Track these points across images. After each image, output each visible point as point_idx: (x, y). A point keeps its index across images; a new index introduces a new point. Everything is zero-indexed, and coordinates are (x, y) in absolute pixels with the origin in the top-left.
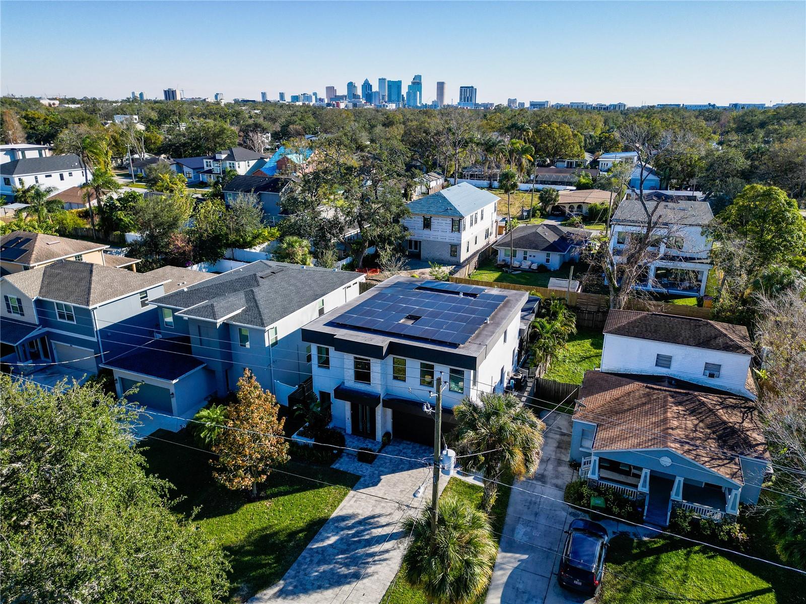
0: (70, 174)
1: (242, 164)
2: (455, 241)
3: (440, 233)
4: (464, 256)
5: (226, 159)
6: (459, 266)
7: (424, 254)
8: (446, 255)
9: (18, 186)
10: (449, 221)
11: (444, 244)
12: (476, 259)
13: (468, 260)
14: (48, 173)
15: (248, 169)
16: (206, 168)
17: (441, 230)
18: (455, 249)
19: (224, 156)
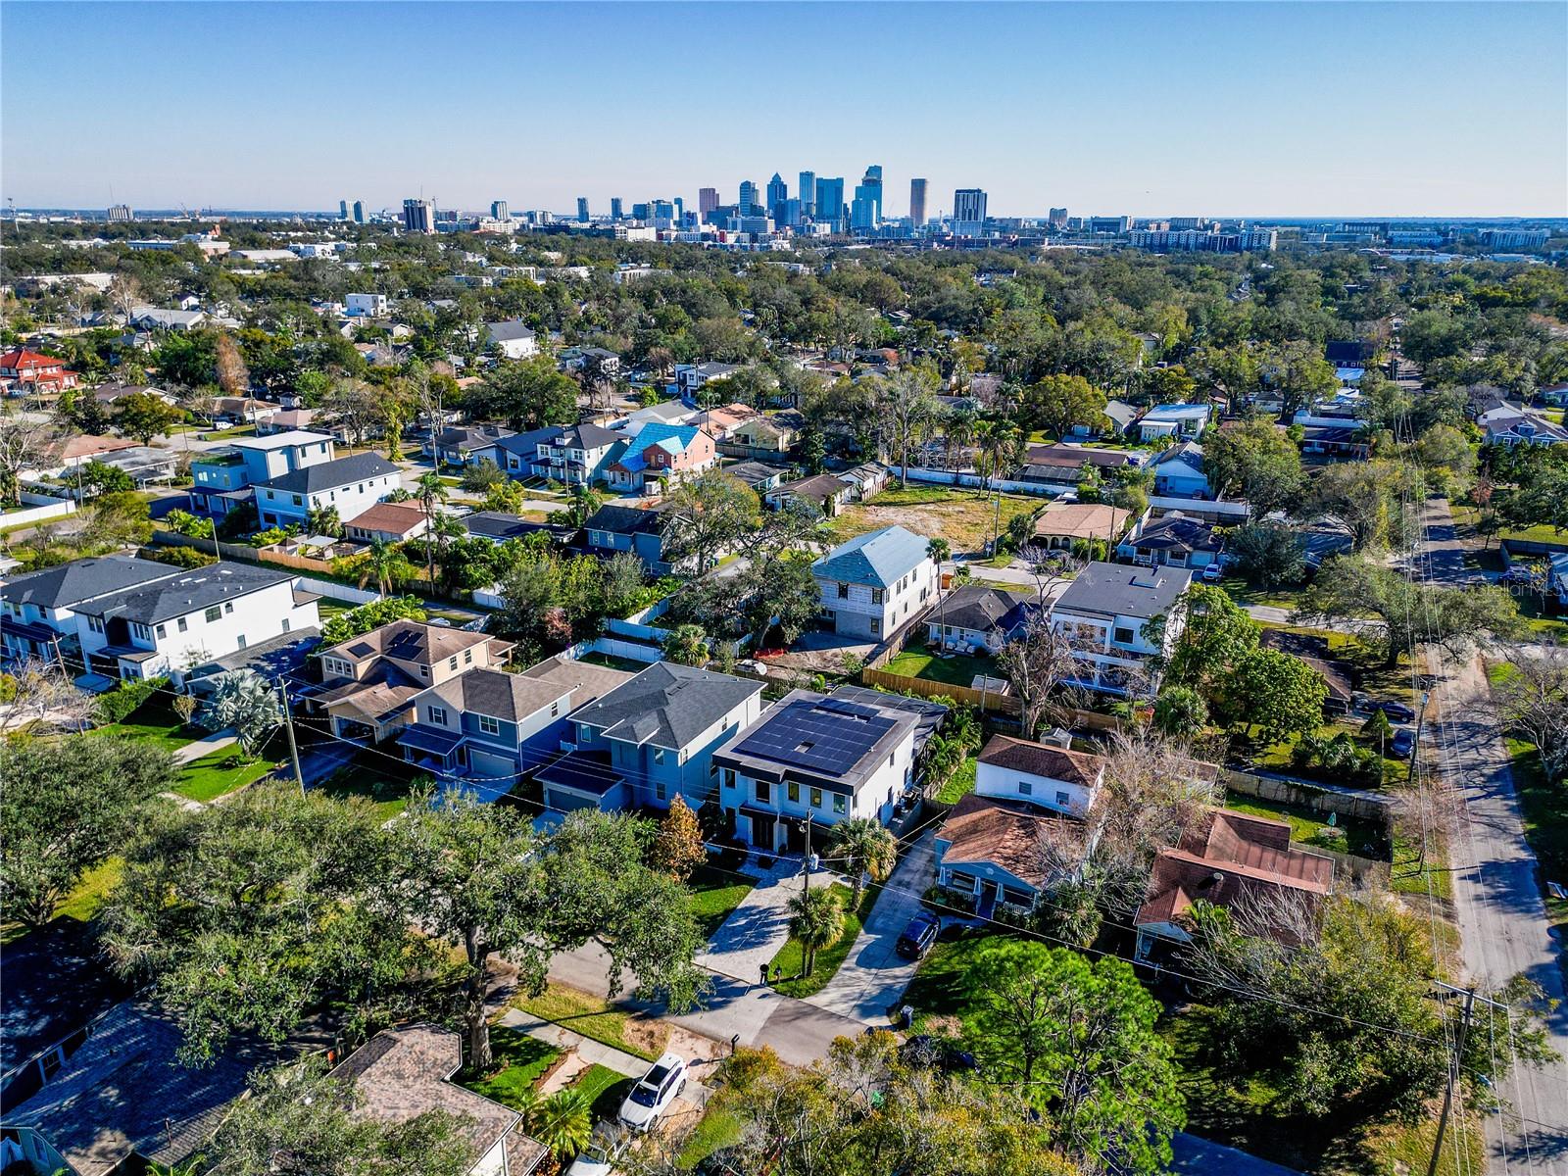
0: (371, 484)
1: (593, 452)
2: (876, 615)
3: (858, 604)
4: (888, 630)
5: (570, 445)
6: (883, 645)
7: (840, 627)
8: (866, 630)
9: (313, 508)
10: (869, 590)
11: (864, 617)
12: (900, 639)
13: (894, 636)
14: (345, 486)
15: (601, 457)
16: (540, 457)
17: (859, 600)
18: (877, 623)
19: (567, 441)
